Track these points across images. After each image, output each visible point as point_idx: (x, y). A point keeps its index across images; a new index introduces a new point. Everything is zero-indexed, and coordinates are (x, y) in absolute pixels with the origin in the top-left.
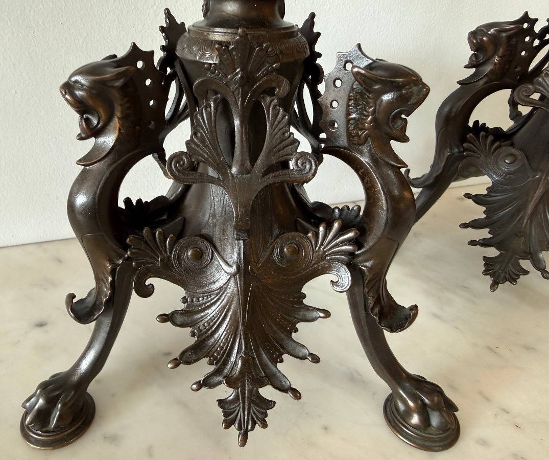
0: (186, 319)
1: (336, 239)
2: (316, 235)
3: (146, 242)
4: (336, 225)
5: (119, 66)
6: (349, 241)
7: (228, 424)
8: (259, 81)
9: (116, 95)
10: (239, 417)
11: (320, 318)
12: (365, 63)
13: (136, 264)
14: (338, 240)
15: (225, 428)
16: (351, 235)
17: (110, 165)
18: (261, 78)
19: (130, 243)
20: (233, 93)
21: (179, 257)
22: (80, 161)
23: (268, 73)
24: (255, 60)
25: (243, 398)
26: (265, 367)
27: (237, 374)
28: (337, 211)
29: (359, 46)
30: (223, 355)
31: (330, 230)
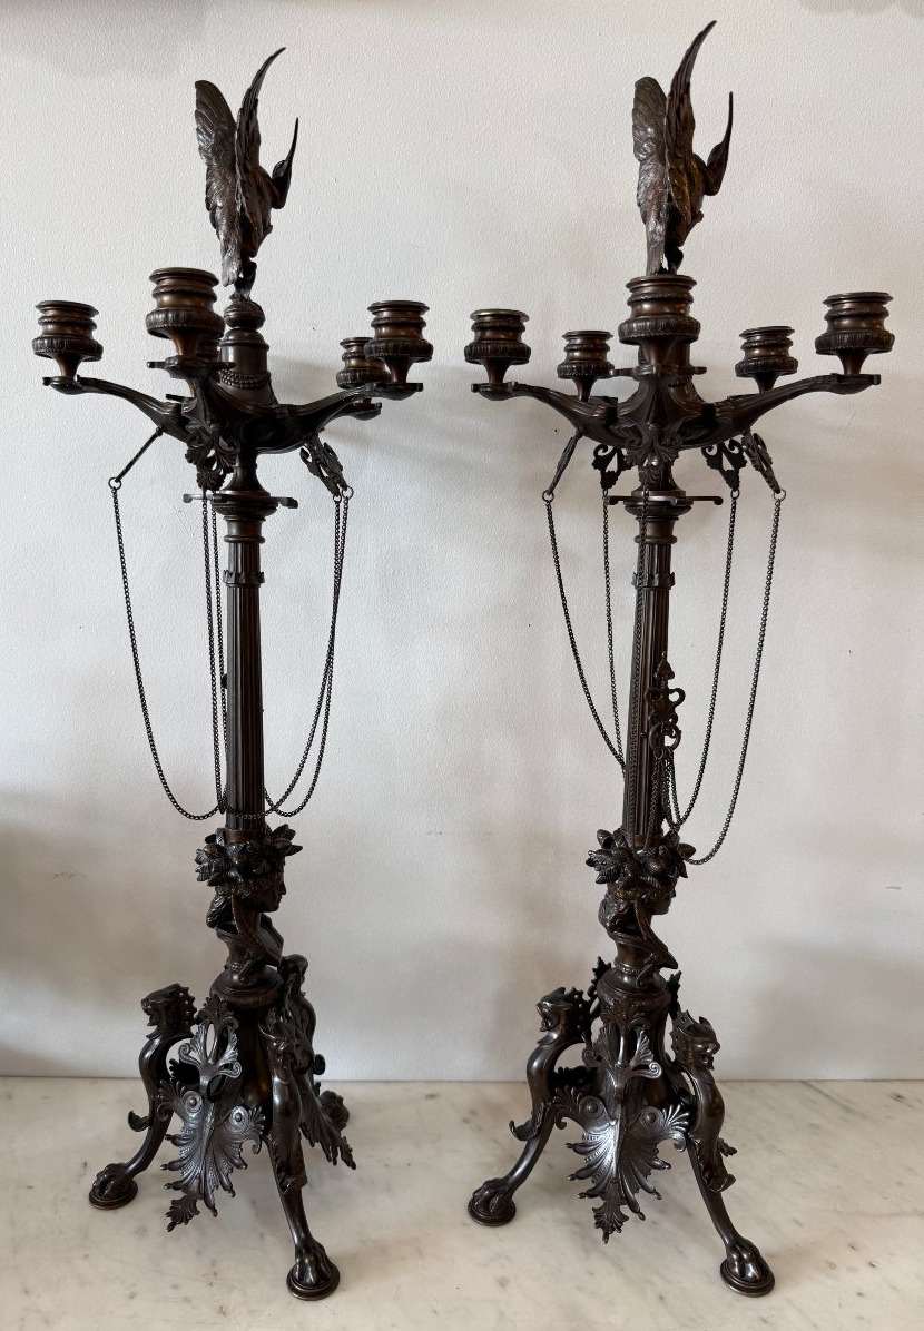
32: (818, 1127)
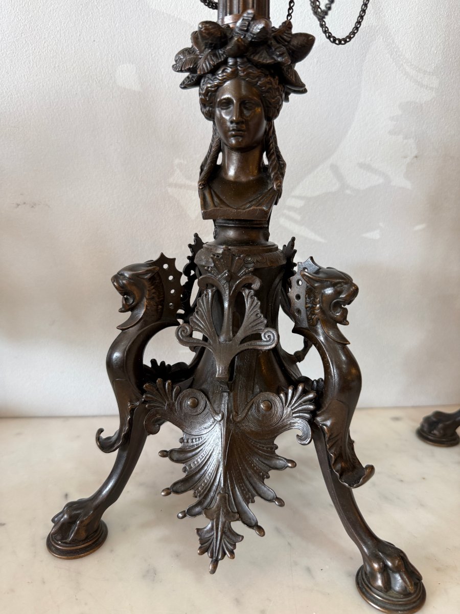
0: (182, 456)
1: (300, 400)
2: (286, 395)
3: (157, 390)
4: (300, 388)
5: (151, 266)
6: (310, 401)
7: (203, 551)
8: (240, 278)
9: (147, 284)
10: (212, 546)
11: (288, 468)
12: (314, 268)
13: (148, 406)
14: (302, 400)
15: (199, 554)
16: (311, 396)
17: (139, 330)
18: (242, 277)
19: (145, 389)
20: (223, 286)
21: (181, 404)
22: (119, 326)
23: (246, 274)
24: (236, 265)
25: (217, 529)
26: (238, 504)
27: (214, 507)
28: (315, 383)
29: (312, 258)
30: (205, 490)
31: (296, 392)
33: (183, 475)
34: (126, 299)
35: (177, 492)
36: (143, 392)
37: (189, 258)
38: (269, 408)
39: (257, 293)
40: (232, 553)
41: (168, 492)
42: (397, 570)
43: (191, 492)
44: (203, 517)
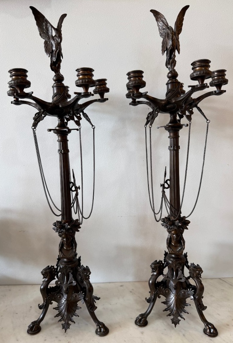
6: (83, 295)
32: (223, 290)
33: (58, 313)
34: (44, 276)
35: (57, 317)
36: (48, 295)
37: (57, 262)
38: (76, 296)
39: (72, 273)
40: (69, 328)
41: (55, 317)
42: (102, 327)
43: (60, 316)
44: (63, 321)
